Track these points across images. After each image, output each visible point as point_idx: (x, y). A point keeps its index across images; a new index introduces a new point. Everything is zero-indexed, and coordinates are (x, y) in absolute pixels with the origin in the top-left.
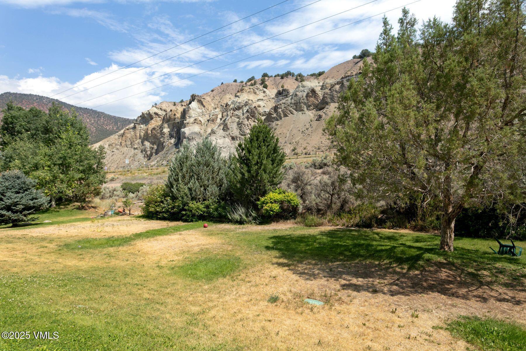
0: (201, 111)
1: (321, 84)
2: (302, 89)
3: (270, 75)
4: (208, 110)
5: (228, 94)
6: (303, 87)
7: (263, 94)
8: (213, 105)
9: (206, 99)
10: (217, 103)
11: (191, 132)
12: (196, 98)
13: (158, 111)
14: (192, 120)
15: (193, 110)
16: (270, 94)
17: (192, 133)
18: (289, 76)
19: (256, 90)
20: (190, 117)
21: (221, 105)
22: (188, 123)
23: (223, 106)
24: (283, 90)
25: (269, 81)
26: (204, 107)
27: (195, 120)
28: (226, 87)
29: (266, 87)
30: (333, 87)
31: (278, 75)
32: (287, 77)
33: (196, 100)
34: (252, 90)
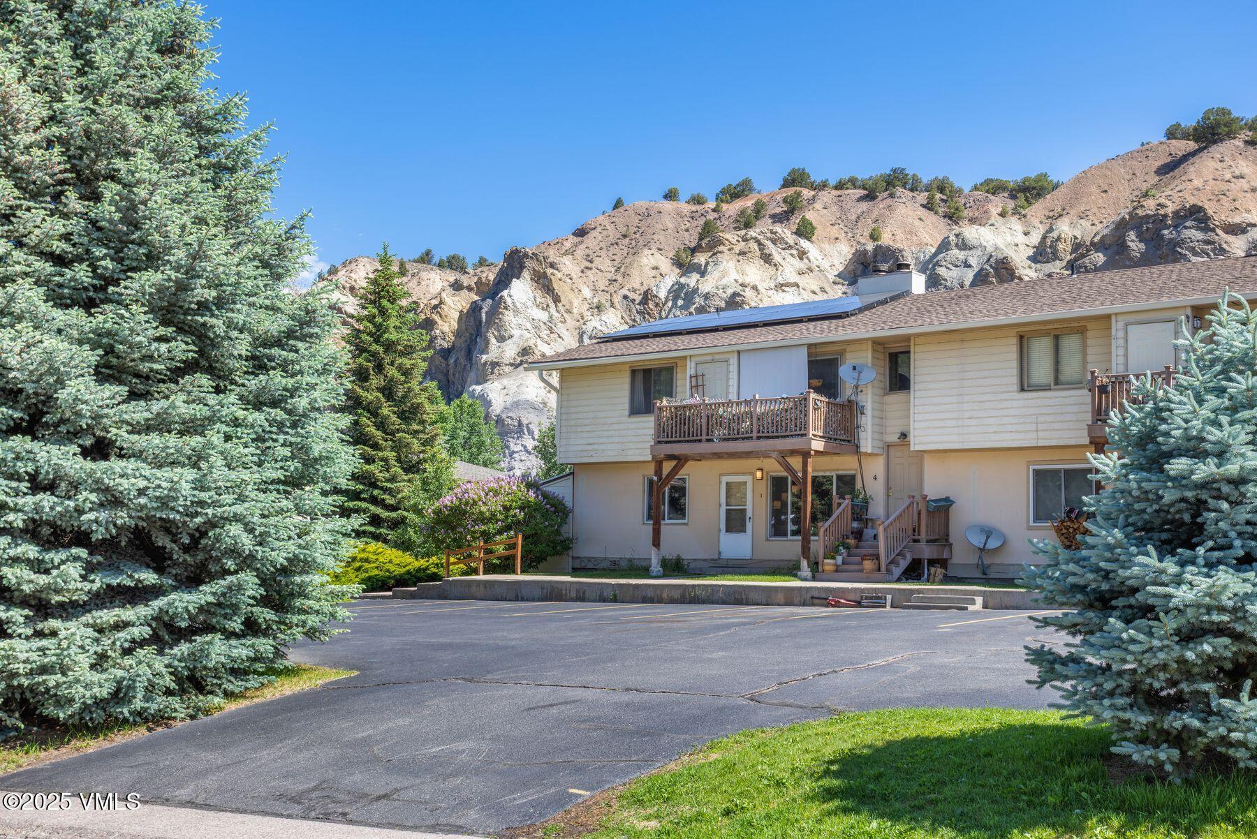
0: (543, 316)
1: (1035, 239)
2: (961, 255)
3: (816, 177)
4: (568, 311)
5: (646, 251)
6: (964, 246)
7: (797, 263)
8: (587, 292)
9: (561, 267)
10: (602, 284)
11: (509, 399)
12: (528, 263)
13: (343, 299)
14: (510, 351)
15: (517, 312)
16: (825, 264)
17: (517, 404)
18: (899, 191)
19: (769, 243)
20: (501, 339)
21: (625, 297)
22: (495, 364)
23: (633, 301)
24: (878, 249)
25: (818, 205)
26: (557, 300)
27: (525, 351)
28: (636, 220)
29: (805, 231)
30: (1083, 256)
31: (853, 182)
32: (892, 196)
33: (526, 274)
34: (754, 246)
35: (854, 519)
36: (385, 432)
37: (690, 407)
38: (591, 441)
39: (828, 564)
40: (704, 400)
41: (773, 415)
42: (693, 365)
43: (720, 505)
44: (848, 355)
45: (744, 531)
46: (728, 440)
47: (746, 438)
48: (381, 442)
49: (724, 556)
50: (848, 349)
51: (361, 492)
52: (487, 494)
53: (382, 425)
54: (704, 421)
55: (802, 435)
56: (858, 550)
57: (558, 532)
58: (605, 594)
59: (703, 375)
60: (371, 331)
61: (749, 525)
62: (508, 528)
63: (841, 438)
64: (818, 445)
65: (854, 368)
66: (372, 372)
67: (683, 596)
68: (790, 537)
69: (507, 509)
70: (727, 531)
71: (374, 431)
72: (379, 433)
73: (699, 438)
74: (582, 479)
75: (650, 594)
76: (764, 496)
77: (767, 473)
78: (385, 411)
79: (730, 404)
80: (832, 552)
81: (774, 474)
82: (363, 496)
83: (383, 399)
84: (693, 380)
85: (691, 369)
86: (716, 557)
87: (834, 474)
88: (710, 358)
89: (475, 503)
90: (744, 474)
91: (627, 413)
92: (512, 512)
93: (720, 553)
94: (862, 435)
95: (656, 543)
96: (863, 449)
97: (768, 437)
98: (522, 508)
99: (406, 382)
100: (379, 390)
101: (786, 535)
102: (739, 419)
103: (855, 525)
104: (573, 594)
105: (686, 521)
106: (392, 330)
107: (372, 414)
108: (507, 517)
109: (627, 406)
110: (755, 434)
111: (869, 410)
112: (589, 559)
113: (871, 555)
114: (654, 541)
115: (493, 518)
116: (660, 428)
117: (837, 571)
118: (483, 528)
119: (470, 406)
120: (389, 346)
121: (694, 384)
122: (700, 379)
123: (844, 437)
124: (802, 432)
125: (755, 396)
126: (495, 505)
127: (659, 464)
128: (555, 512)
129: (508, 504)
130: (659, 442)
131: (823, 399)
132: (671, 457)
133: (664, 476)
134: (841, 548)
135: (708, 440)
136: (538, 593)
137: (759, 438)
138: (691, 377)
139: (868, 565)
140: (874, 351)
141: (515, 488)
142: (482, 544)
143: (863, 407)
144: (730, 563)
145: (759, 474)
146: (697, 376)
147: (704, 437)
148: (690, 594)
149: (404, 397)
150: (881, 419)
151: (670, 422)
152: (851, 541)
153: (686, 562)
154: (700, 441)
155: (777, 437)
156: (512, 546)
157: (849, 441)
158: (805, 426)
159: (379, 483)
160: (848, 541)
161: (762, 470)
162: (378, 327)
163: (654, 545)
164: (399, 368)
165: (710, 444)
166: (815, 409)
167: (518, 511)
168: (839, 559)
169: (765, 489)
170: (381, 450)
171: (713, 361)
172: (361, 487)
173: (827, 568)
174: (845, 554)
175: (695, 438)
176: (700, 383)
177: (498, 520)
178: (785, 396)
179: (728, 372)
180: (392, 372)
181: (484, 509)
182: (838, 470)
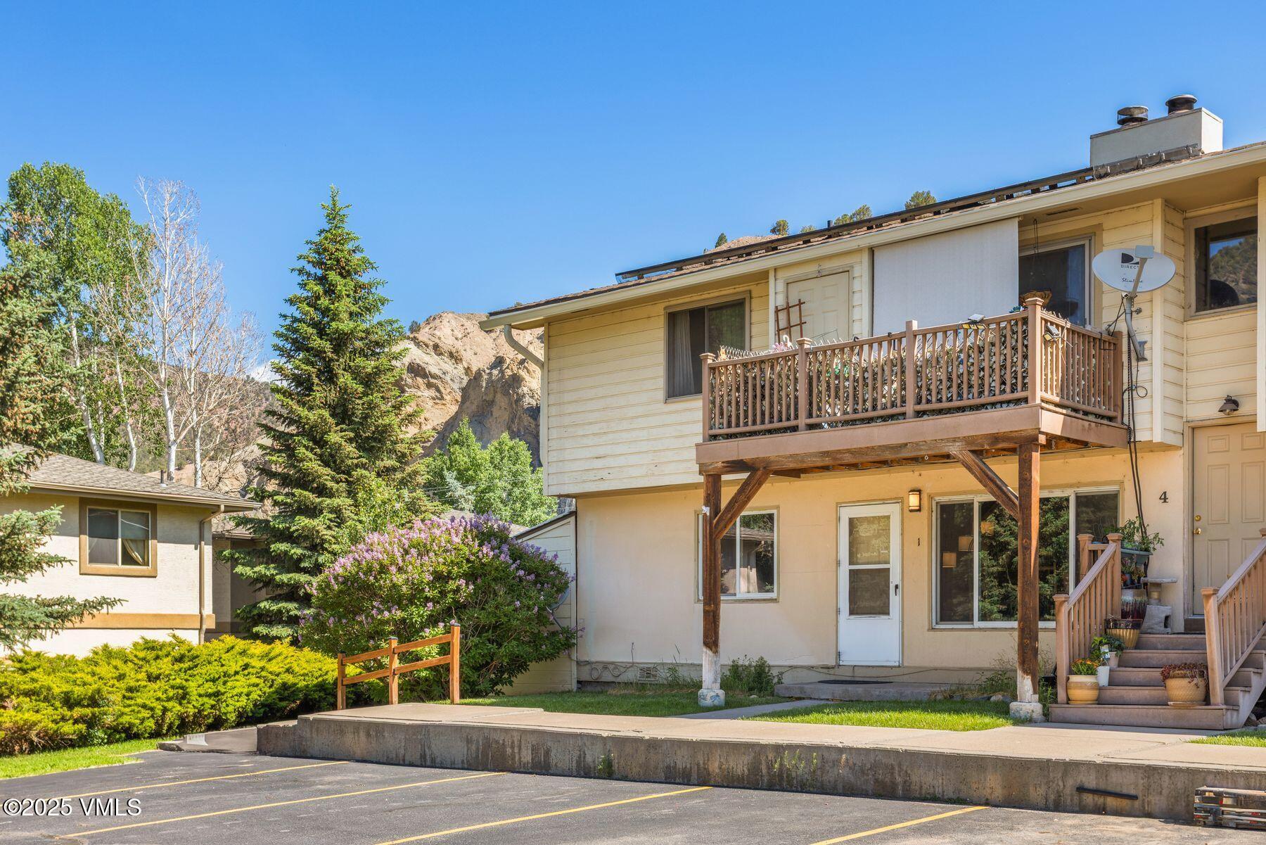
35: (1126, 585)
36: (338, 470)
37: (773, 361)
38: (601, 451)
39: (1081, 686)
40: (801, 343)
41: (950, 362)
42: (781, 286)
43: (838, 563)
44: (1107, 237)
45: (884, 610)
46: (852, 422)
47: (892, 417)
48: (330, 484)
49: (847, 660)
50: (1108, 222)
51: (300, 560)
52: (407, 552)
53: (331, 459)
54: (802, 386)
55: (1017, 401)
56: (1143, 654)
57: (541, 619)
58: (589, 759)
59: (800, 303)
60: (312, 319)
61: (895, 601)
62: (447, 613)
63: (1096, 410)
64: (1052, 423)
65: (1126, 259)
66: (316, 381)
67: (755, 769)
68: (977, 623)
69: (440, 578)
70: (852, 613)
71: (316, 467)
72: (327, 471)
73: (792, 423)
74: (589, 521)
75: (682, 760)
76: (924, 543)
77: (931, 498)
78: (334, 437)
79: (855, 345)
80: (1086, 659)
81: (945, 499)
82: (302, 565)
83: (331, 420)
84: (782, 316)
85: (776, 295)
86: (832, 662)
87: (1070, 494)
88: (812, 269)
89: (383, 569)
90: (884, 501)
91: (661, 394)
92: (452, 585)
93: (839, 654)
94: (1141, 405)
95: (711, 640)
96: (1141, 436)
97: (940, 412)
98: (471, 577)
99: (365, 394)
100: (326, 405)
101: (968, 618)
102: (873, 377)
103: (1129, 596)
104: (527, 756)
105: (773, 595)
106: (345, 316)
107: (316, 442)
108: (443, 594)
109: (661, 383)
110: (910, 407)
111: (1156, 351)
112: (605, 665)
113: (1186, 666)
114: (706, 636)
115: (415, 596)
116: (714, 411)
117: (1099, 701)
118: (399, 614)
119: (511, 448)
120: (340, 342)
121: (783, 324)
122: (794, 313)
123: (1103, 410)
124: (1019, 394)
125: (909, 324)
126: (420, 571)
127: (714, 482)
128: (535, 583)
129: (443, 569)
130: (715, 437)
131: (1061, 322)
132: (737, 466)
133: (724, 504)
134: (1105, 649)
135: (811, 427)
136: (459, 750)
137: (919, 414)
138: (777, 311)
139: (1180, 688)
140: (1167, 222)
141: (457, 540)
142: (395, 643)
143: (1143, 343)
144: (860, 675)
145: (913, 500)
146: (788, 308)
147: (803, 421)
148: (770, 767)
149: (366, 417)
150: (1179, 369)
151: (734, 394)
152: (1126, 634)
153: (775, 672)
154: (794, 429)
155: (961, 409)
156: (445, 649)
157: (1110, 419)
158: (1024, 380)
159: (326, 545)
160: (1117, 632)
161: (919, 491)
162: (325, 312)
163: (706, 644)
164: (355, 373)
165: (815, 434)
166: (1046, 342)
167: (462, 582)
168: (1103, 673)
169: (925, 529)
170: (331, 496)
171: (820, 275)
172: (299, 551)
173: (1076, 694)
174: (1114, 662)
175: (785, 424)
176: (795, 319)
177: (427, 599)
178: (977, 317)
179: (851, 293)
180: (345, 379)
181: (399, 579)
182: (1079, 485)
